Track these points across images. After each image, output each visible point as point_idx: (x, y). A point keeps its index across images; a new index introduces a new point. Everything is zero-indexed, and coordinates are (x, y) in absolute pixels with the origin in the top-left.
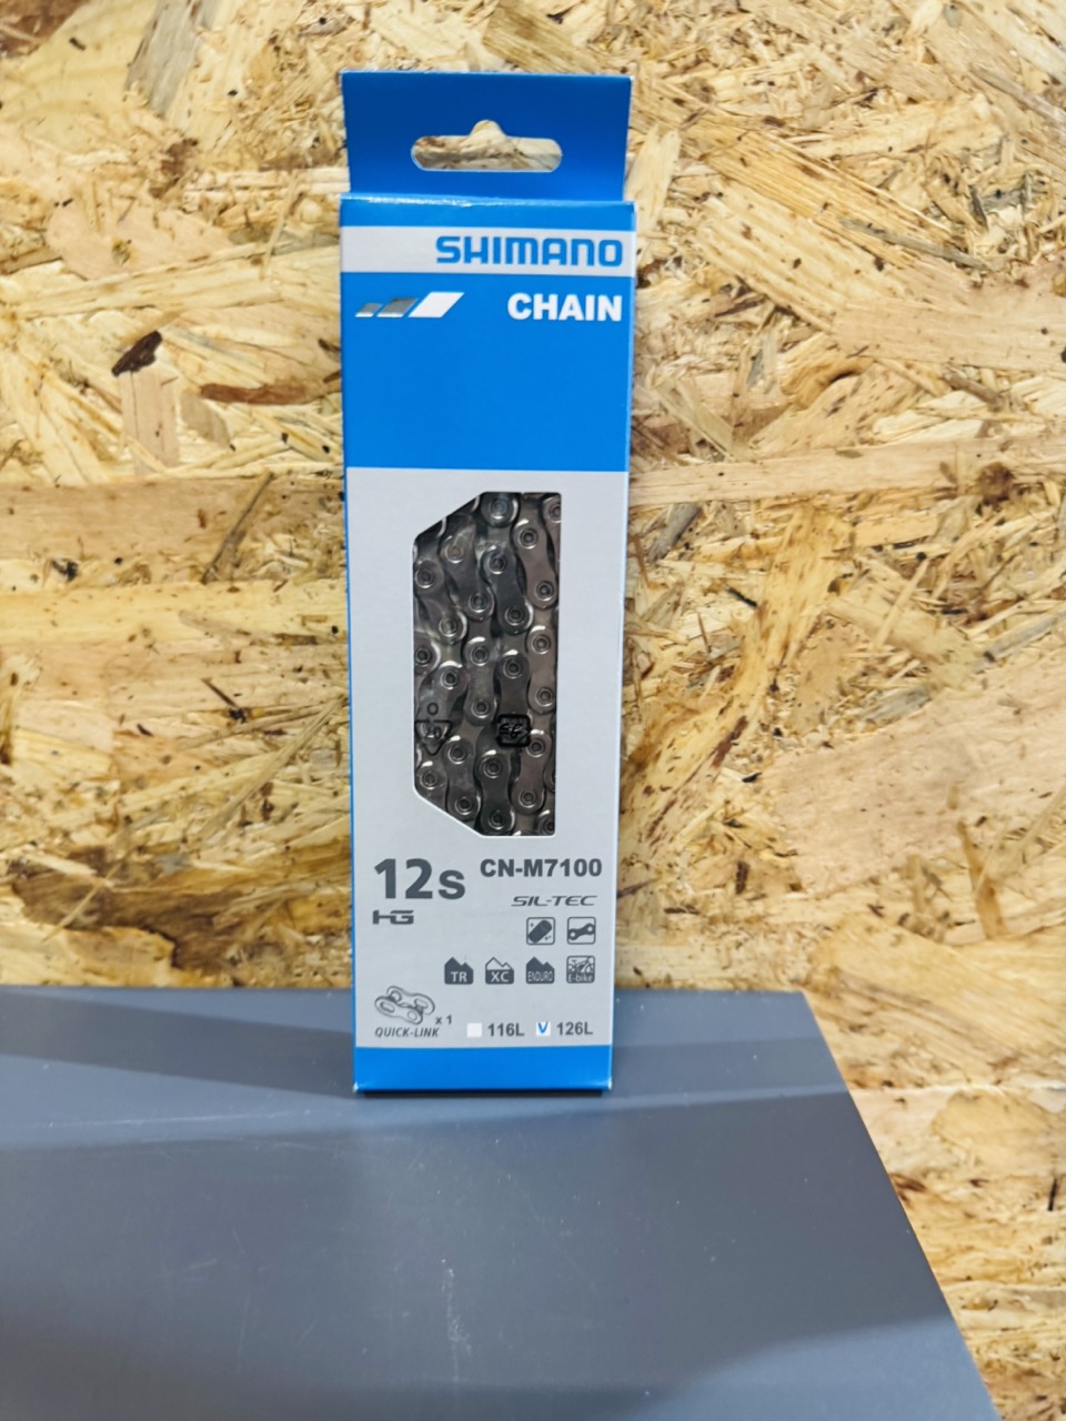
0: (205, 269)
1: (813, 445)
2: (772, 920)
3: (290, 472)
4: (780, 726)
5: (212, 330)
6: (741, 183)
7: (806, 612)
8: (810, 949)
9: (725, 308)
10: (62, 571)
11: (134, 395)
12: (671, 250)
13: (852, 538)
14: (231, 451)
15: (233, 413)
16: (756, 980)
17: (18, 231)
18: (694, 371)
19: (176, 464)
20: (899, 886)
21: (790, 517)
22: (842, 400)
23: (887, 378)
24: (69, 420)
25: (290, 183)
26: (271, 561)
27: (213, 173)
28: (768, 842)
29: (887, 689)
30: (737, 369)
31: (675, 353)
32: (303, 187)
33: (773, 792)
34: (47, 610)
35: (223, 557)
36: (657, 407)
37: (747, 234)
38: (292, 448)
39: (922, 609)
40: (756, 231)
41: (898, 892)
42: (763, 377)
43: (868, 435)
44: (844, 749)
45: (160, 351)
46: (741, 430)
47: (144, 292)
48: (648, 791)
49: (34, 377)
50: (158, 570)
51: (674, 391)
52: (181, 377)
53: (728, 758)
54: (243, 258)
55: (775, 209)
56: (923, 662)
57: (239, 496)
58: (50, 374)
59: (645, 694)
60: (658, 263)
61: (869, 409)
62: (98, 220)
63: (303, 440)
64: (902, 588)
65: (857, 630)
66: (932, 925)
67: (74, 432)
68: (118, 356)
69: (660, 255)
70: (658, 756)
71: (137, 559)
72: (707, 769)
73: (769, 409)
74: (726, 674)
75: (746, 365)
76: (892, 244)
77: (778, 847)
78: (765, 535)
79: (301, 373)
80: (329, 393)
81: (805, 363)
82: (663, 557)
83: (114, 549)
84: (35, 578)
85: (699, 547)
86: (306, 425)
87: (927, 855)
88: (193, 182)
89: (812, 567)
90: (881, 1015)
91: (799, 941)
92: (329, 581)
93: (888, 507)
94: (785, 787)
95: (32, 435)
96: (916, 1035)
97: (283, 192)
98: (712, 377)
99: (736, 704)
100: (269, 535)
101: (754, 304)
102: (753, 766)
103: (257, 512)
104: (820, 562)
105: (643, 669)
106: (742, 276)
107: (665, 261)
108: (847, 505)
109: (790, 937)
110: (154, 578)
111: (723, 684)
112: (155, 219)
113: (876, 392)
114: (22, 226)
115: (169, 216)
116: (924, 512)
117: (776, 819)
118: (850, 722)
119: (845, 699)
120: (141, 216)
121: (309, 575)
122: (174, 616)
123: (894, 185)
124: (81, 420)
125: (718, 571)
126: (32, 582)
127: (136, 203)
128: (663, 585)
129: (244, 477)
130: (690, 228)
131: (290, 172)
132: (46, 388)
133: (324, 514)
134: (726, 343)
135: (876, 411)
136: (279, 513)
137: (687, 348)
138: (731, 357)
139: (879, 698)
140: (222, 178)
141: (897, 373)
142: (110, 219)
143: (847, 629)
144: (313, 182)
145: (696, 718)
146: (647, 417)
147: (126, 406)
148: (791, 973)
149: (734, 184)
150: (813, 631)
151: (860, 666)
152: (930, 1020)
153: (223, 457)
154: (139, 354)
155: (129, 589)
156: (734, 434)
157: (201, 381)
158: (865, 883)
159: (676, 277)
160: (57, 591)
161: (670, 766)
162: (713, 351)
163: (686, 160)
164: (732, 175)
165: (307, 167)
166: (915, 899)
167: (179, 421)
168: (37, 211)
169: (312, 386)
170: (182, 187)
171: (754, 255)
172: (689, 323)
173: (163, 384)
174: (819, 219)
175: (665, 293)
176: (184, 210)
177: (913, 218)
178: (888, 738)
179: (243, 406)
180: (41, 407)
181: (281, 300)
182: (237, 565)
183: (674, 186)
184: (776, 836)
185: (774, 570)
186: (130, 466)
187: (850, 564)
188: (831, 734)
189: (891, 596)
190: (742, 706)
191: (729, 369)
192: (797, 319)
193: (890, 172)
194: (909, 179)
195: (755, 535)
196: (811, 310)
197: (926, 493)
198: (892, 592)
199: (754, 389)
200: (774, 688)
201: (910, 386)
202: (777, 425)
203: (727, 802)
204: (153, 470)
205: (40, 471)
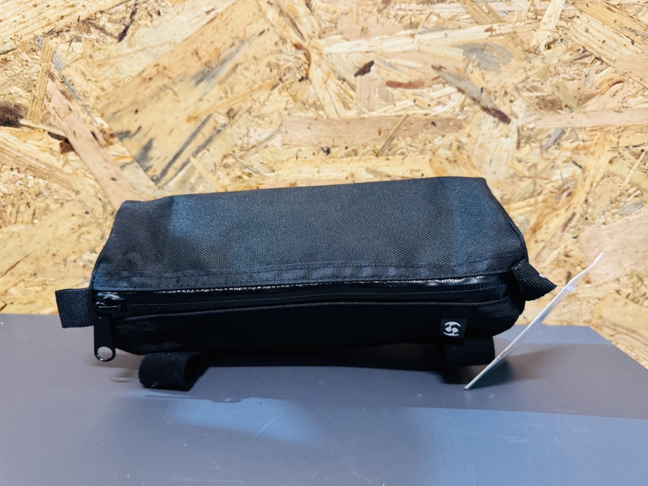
0: (394, 39)
1: (606, 108)
2: (578, 296)
3: (414, 114)
4: (587, 216)
5: (393, 61)
6: (585, 12)
7: (600, 171)
8: (593, 308)
9: (577, 58)
10: (325, 152)
11: (361, 84)
12: (559, 36)
13: (618, 143)
14: (394, 106)
15: (397, 92)
16: (569, 321)
17: (327, 23)
18: (565, 80)
19: (372, 111)
20: (627, 282)
21: (596, 135)
22: (617, 92)
23: (633, 84)
24: (336, 94)
25: (428, 9)
26: (403, 148)
27: (400, 5)
28: (579, 263)
29: (628, 202)
30: (580, 80)
31: (558, 73)
32: (431, 10)
33: (583, 243)
34: (317, 167)
35: (385, 147)
36: (551, 93)
37: (587, 31)
38: (416, 105)
39: (642, 171)
40: (590, 31)
41: (627, 284)
42: (589, 83)
43: (625, 105)
44: (610, 225)
45: (373, 68)
46: (580, 102)
47: (370, 47)
48: (537, 242)
49: (325, 77)
50: (360, 152)
51: (557, 87)
52: (379, 78)
53: (567, 229)
54: (407, 35)
55: (597, 22)
56: (641, 191)
57: (395, 124)
58: (332, 75)
59: (538, 202)
60: (555, 40)
61: (627, 95)
62: (357, 19)
63: (421, 102)
64: (635, 162)
65: (617, 179)
66: (639, 298)
67: (337, 97)
68: (357, 70)
69: (556, 38)
70: (541, 227)
71: (353, 147)
72: (559, 233)
73: (591, 94)
74: (570, 194)
75: (583, 78)
76: (638, 35)
77: (583, 266)
78: (587, 141)
79: (423, 77)
80: (433, 85)
81: (605, 78)
82: (549, 148)
83: (346, 143)
84: (314, 154)
85: (562, 145)
86: (423, 96)
87: (639, 269)
88: (393, 7)
89: (603, 153)
90: (617, 336)
91: (587, 305)
92: (423, 156)
93: (631, 132)
94: (588, 241)
95: (321, 98)
96: (630, 345)
97: (424, 12)
98: (571, 82)
99: (572, 207)
100: (404, 138)
101: (588, 56)
102: (576, 232)
103: (400, 130)
104: (606, 152)
105: (538, 192)
106: (584, 46)
107: (557, 40)
108: (616, 131)
109: (585, 303)
110: (358, 155)
111: (568, 198)
112: (378, 20)
113: (630, 89)
114: (328, 22)
115: (382, 20)
116: (644, 134)
117: (583, 254)
118: (613, 214)
119: (611, 206)
120: (373, 19)
121: (416, 154)
122: (364, 169)
123: (640, 15)
124: (340, 93)
125: (569, 154)
126: (312, 156)
127: (371, 14)
128: (549, 159)
129: (397, 116)
130: (567, 28)
131: (428, 5)
132: (329, 81)
133: (425, 130)
134: (577, 70)
135: (629, 96)
136: (408, 130)
137: (563, 71)
138: (578, 75)
139: (625, 205)
140: (403, 6)
141: (637, 82)
142: (361, 19)
143: (614, 178)
144: (436, 9)
145: (556, 212)
146: (548, 96)
147: (358, 89)
148: (584, 318)
149: (583, 13)
150: (602, 178)
151: (618, 192)
152: (636, 339)
153: (391, 108)
154: (365, 70)
155: (349, 158)
156: (578, 103)
157: (387, 80)
158: (615, 281)
159: (561, 46)
160: (322, 159)
161: (544, 232)
162: (572, 73)
163: (567, 4)
164: (582, 10)
165: (434, 3)
166: (633, 287)
167: (377, 95)
168: (335, 16)
169: (427, 83)
170: (389, 9)
171: (589, 38)
172: (564, 63)
173: (372, 80)
174: (612, 26)
175: (556, 52)
176: (388, 18)
177: (645, 26)
178: (627, 221)
179: (401, 89)
180: (327, 89)
181: (419, 51)
182: (390, 150)
183: (562, 14)
184: (582, 260)
185: (589, 155)
186: (356, 112)
187: (617, 153)
188: (606, 219)
189: (631, 166)
190: (575, 208)
191: (577, 79)
192: (603, 62)
193: (638, 10)
194: (645, 12)
195: (583, 141)
196: (608, 59)
197: (645, 127)
198: (631, 164)
199: (586, 87)
200: (586, 201)
201: (642, 87)
202: (593, 101)
203: (566, 247)
204: (364, 113)
205: (321, 113)
